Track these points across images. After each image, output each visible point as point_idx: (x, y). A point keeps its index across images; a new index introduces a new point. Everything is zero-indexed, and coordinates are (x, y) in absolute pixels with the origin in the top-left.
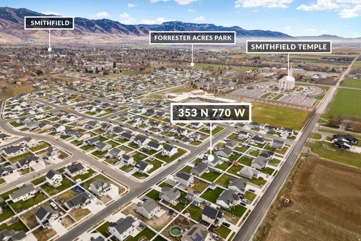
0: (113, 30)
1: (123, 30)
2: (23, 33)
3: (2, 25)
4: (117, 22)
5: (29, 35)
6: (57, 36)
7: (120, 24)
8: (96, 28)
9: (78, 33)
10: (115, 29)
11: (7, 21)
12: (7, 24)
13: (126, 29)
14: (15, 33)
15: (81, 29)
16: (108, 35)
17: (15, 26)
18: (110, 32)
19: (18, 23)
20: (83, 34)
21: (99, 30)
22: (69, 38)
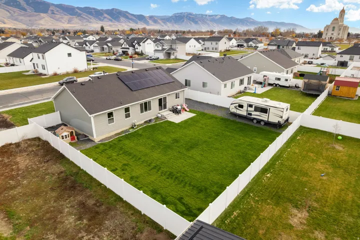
0: (122, 19)
1: (131, 19)
2: (30, 21)
3: (10, 13)
4: (127, 12)
5: (35, 22)
6: (63, 23)
7: (129, 14)
8: (105, 17)
9: (85, 21)
10: (124, 19)
11: (16, 9)
12: (14, 12)
13: (134, 18)
14: (22, 20)
15: (89, 18)
16: (116, 23)
17: (22, 13)
18: (119, 21)
19: (26, 11)
20: (91, 22)
21: (108, 19)
22: (75, 25)
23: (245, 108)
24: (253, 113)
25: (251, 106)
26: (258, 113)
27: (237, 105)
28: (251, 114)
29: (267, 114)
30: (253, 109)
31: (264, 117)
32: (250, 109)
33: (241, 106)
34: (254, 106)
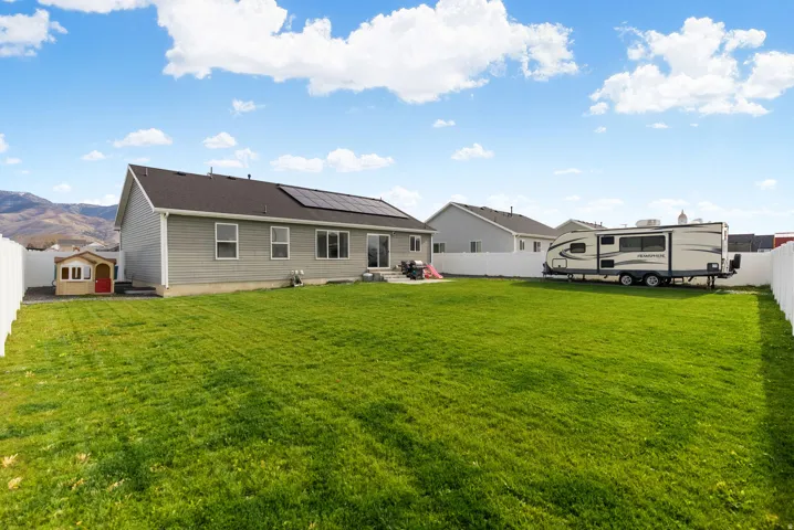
23: (591, 250)
24: (617, 259)
25: (608, 240)
26: (634, 256)
27: (568, 246)
28: (611, 264)
29: (666, 253)
30: (615, 247)
31: (655, 262)
32: (605, 249)
33: (578, 247)
34: (617, 239)
